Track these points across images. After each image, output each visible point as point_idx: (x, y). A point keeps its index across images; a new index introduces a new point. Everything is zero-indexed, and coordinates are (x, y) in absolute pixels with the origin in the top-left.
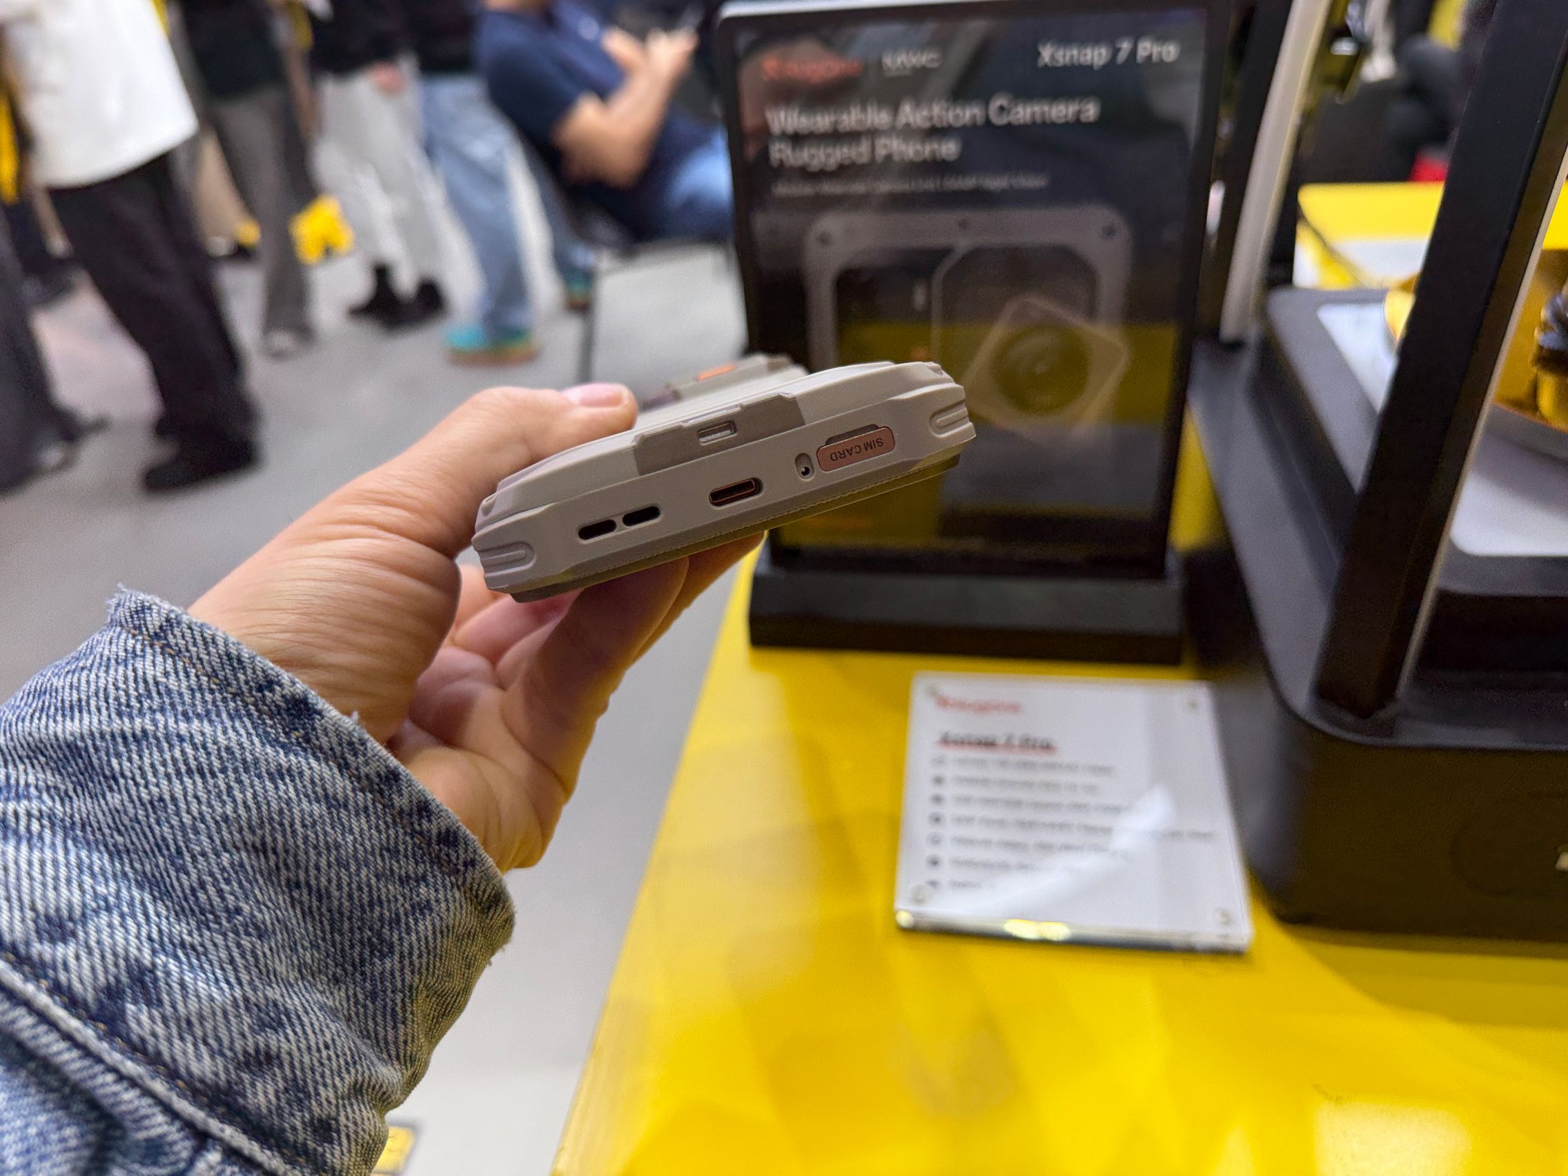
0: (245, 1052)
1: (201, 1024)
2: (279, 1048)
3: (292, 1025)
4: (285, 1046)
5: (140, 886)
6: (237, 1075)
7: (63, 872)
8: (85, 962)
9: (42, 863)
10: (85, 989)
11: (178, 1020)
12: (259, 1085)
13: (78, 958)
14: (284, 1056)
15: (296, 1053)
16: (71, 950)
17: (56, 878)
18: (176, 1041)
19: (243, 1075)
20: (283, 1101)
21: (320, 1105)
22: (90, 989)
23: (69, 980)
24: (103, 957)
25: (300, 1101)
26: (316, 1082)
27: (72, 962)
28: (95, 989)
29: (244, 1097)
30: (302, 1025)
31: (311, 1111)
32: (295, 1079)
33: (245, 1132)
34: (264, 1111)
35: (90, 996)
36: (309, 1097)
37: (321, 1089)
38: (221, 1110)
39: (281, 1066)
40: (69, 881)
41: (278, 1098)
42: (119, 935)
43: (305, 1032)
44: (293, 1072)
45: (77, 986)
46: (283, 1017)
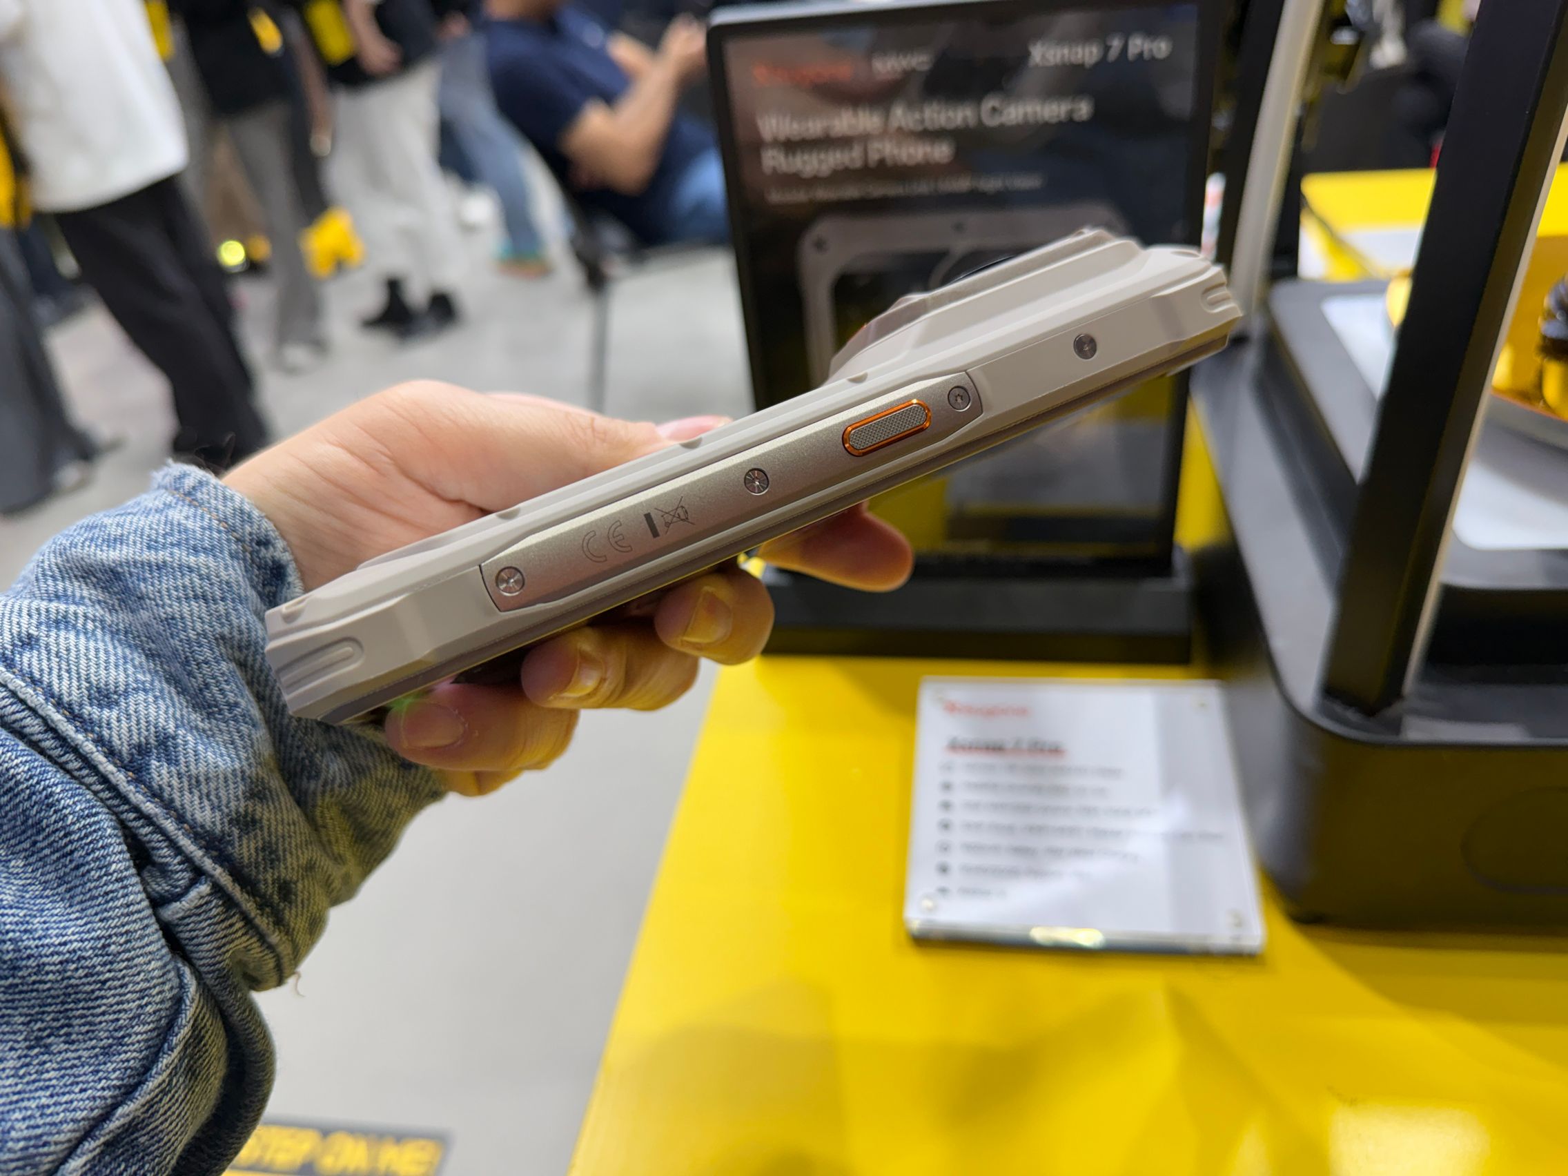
0: (237, 812)
1: (207, 783)
2: (263, 814)
3: (273, 799)
4: (266, 815)
5: (168, 681)
6: (229, 828)
7: (112, 659)
8: (124, 724)
9: (97, 650)
10: (122, 744)
11: (189, 776)
12: (245, 841)
13: (119, 721)
14: (265, 822)
15: (274, 823)
16: (114, 714)
17: (107, 662)
18: (186, 793)
19: (233, 828)
20: (260, 858)
21: (286, 868)
22: (125, 744)
23: (111, 736)
24: (138, 723)
25: (272, 861)
26: (284, 850)
27: (114, 724)
28: (129, 745)
29: (232, 845)
30: (280, 803)
31: (279, 872)
32: (270, 842)
33: (231, 875)
34: (246, 861)
35: (125, 749)
36: (278, 860)
37: (288, 856)
38: (215, 853)
39: (261, 828)
40: (117, 666)
41: (257, 854)
42: (152, 710)
43: (281, 808)
44: (270, 836)
45: (116, 741)
46: (267, 792)
